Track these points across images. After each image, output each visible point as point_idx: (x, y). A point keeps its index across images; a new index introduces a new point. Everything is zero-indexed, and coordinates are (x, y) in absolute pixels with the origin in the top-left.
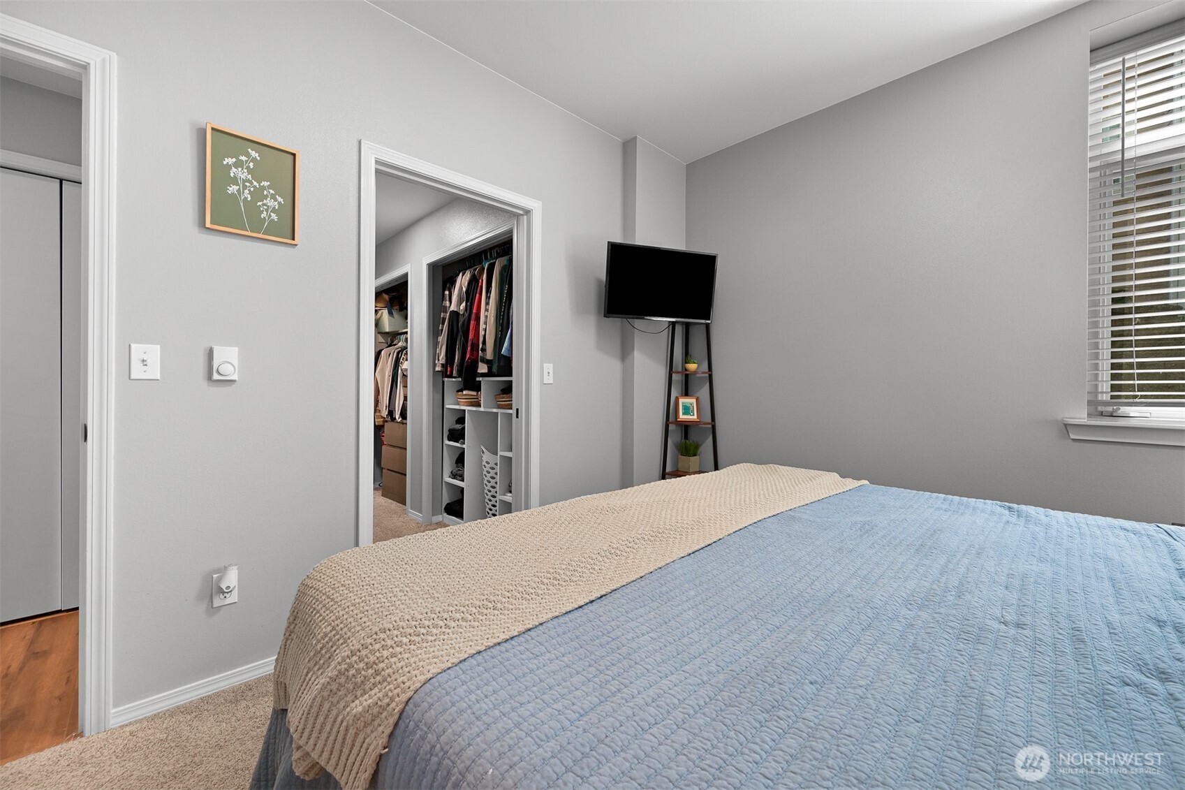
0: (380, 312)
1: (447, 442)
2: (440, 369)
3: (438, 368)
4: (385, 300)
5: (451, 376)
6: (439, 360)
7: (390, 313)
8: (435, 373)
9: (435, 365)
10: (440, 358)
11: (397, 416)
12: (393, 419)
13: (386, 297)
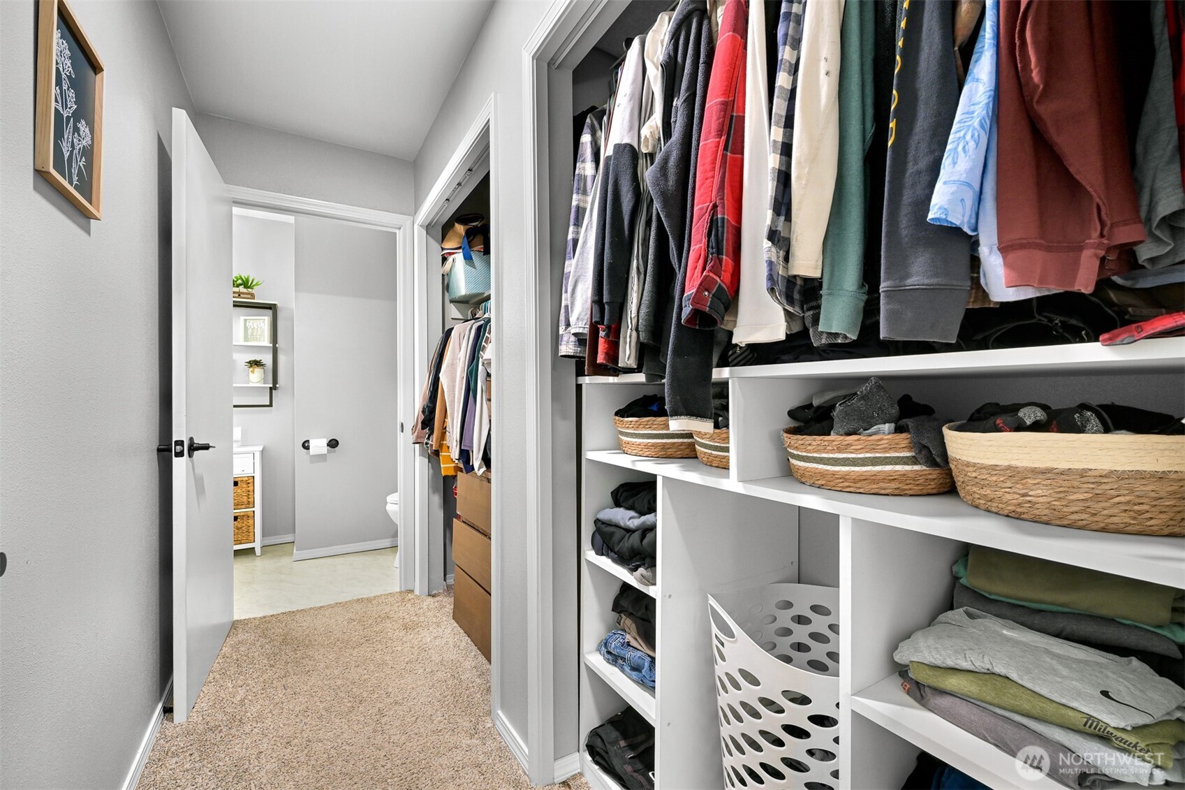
0: (450, 259)
1: (590, 555)
2: (571, 352)
3: (568, 347)
4: (459, 235)
5: (611, 368)
6: (568, 325)
7: (468, 258)
8: (558, 359)
9: (556, 339)
10: (573, 320)
11: (477, 461)
12: (469, 468)
13: (460, 229)
